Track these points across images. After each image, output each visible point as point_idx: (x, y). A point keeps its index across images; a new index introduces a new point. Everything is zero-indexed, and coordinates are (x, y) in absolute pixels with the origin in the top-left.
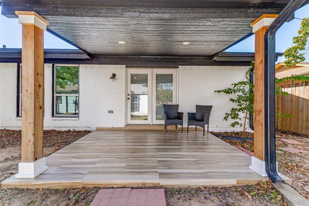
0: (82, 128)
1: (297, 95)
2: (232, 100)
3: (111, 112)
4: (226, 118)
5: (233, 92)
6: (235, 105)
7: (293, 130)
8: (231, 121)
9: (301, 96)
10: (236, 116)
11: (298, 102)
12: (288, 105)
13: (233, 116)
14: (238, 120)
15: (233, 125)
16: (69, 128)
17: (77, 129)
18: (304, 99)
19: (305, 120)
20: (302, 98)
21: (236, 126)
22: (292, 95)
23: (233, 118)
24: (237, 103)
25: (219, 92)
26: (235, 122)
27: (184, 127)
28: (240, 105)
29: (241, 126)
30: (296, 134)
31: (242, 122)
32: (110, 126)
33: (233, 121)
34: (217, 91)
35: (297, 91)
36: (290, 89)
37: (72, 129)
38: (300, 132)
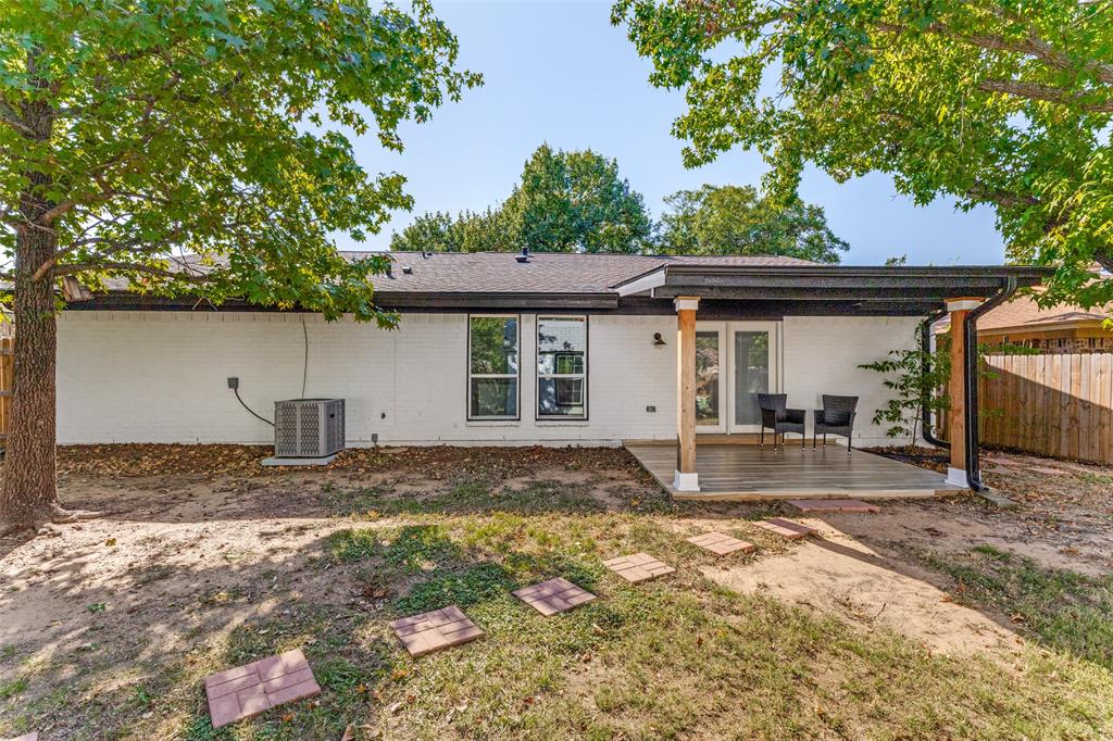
0: (594, 442)
1: (1014, 372)
2: (889, 384)
3: (651, 409)
4: (876, 420)
5: (891, 367)
6: (895, 394)
7: (1008, 442)
8: (887, 425)
9: (1022, 375)
10: (896, 415)
11: (1017, 385)
12: (997, 390)
13: (891, 415)
14: (902, 424)
15: (891, 433)
16: (569, 443)
17: (584, 445)
18: (1027, 380)
19: (1030, 422)
20: (1024, 379)
21: (899, 435)
22: (1006, 372)
23: (890, 419)
24: (899, 390)
25: (866, 367)
26: (895, 428)
27: (806, 438)
28: (906, 395)
29: (907, 434)
30: (1013, 451)
31: (908, 427)
32: (649, 437)
33: (891, 425)
34: (863, 366)
35: (1015, 365)
36: (1001, 358)
37: (574, 445)
38: (1020, 445)
